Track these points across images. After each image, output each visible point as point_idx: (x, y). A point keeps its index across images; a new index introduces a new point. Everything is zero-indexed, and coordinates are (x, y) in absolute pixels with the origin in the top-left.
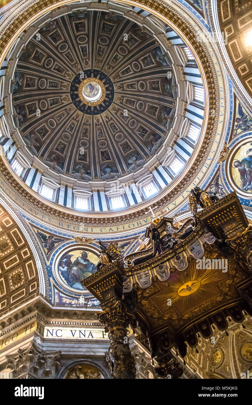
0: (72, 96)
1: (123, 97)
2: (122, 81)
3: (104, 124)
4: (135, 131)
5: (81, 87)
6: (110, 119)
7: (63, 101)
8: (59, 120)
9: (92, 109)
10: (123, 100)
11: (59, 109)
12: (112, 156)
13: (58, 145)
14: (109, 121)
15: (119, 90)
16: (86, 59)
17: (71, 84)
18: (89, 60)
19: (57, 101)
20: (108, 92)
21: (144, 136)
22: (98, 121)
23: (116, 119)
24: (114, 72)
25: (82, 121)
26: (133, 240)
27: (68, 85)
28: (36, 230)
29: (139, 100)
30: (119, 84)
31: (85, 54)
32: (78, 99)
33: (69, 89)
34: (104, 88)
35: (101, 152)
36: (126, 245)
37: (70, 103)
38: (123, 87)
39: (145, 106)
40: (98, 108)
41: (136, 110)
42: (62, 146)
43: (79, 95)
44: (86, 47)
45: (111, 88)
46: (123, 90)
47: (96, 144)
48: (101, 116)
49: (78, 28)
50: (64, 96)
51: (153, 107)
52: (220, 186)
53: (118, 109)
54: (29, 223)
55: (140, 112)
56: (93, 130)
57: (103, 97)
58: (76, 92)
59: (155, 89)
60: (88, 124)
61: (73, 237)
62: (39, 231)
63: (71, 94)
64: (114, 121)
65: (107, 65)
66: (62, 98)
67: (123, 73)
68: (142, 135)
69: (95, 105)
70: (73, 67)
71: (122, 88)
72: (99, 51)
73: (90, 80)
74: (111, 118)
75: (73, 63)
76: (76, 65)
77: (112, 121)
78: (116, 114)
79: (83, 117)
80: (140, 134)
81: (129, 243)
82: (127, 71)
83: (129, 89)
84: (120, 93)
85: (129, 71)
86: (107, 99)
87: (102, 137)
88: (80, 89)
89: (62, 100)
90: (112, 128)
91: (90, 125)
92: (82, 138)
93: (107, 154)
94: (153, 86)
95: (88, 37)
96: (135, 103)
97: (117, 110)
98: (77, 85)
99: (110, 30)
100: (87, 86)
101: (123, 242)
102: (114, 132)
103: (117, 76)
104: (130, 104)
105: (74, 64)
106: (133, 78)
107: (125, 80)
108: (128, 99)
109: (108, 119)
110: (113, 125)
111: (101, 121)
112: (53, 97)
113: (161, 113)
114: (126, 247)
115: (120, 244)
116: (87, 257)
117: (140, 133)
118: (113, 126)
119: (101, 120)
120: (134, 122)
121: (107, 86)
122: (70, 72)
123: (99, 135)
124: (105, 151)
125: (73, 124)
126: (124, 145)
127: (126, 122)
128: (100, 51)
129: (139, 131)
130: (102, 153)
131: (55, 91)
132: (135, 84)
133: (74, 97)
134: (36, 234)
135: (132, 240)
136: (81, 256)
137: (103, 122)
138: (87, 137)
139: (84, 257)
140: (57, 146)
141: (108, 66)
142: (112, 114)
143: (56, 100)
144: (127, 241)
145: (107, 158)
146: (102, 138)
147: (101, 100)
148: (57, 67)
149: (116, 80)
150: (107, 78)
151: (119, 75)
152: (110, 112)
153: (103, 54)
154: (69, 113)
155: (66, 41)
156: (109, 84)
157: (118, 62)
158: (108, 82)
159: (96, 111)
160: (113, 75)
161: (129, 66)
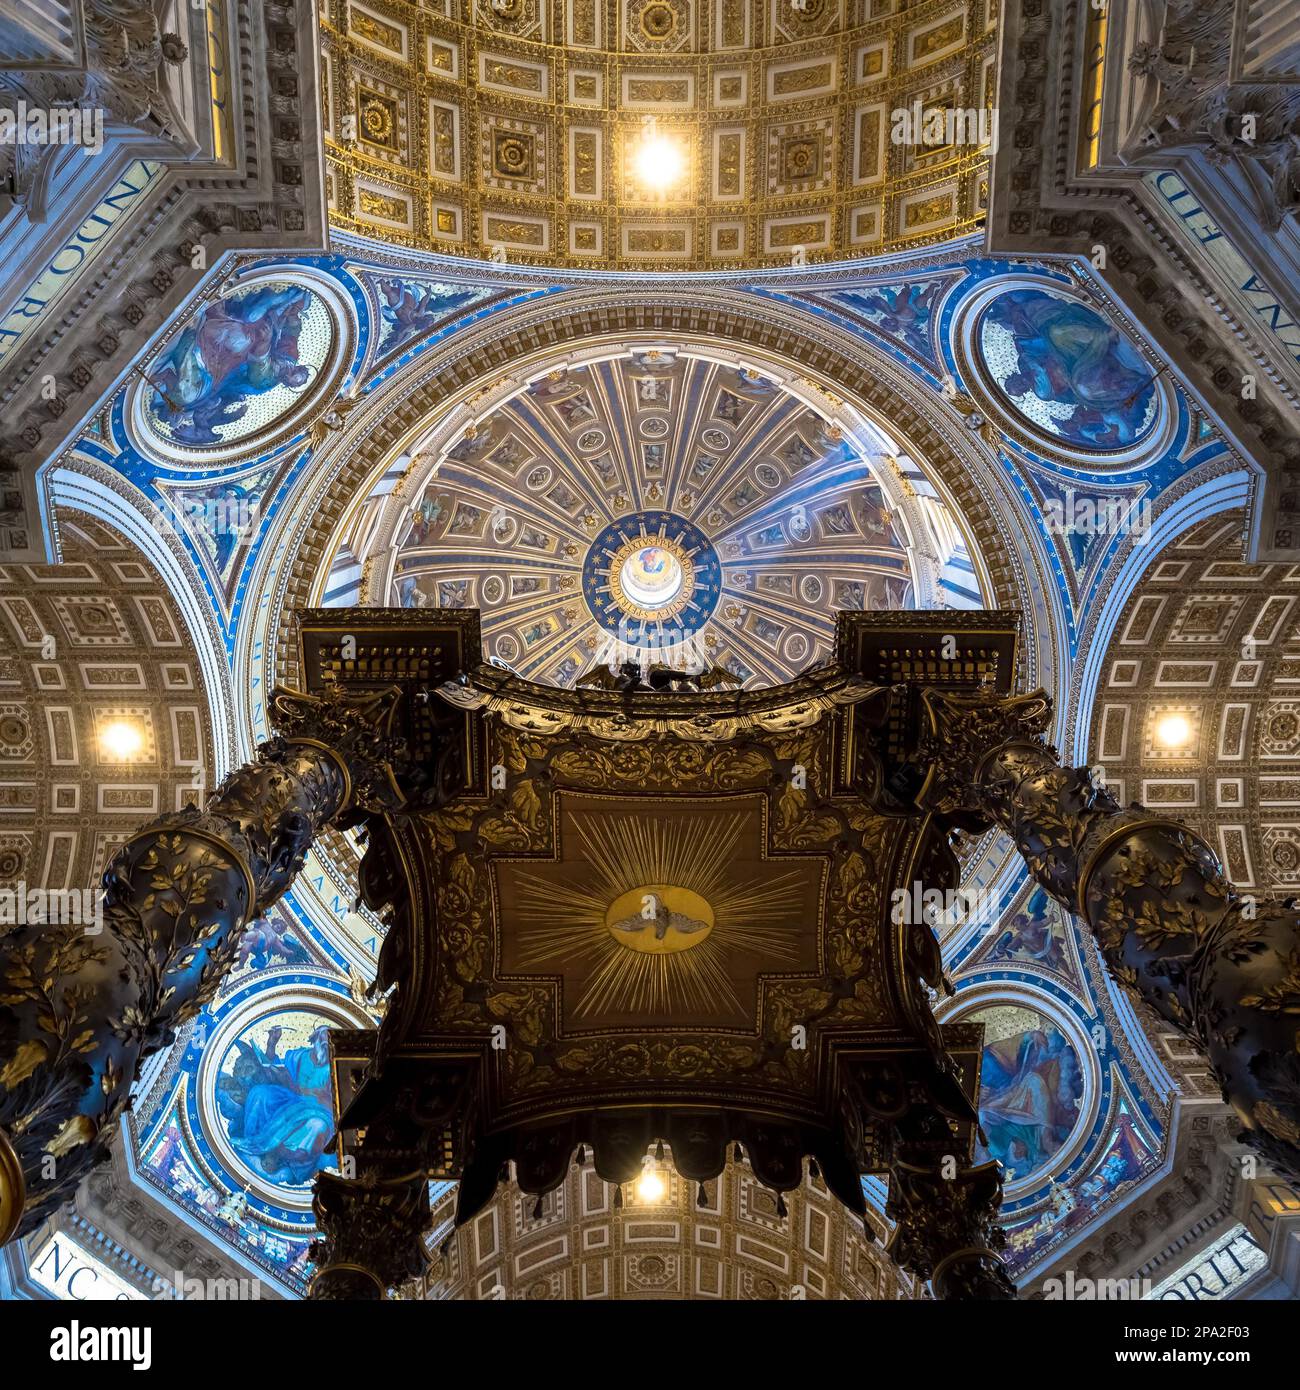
0: (711, 606)
1: (575, 522)
2: (552, 566)
3: (674, 483)
4: (596, 420)
5: (675, 609)
6: (650, 485)
7: (743, 612)
8: (789, 579)
9: (680, 538)
10: (581, 513)
11: (766, 604)
12: (712, 395)
13: (838, 532)
14: (654, 482)
15: (574, 544)
19: (757, 624)
20: (609, 553)
21: (577, 398)
22: (686, 500)
23: (632, 477)
24: (560, 600)
25: (730, 531)
26: (819, 295)
28: (1080, 575)
29: (534, 495)
30: (568, 560)
32: (701, 586)
33: (704, 628)
34: (614, 568)
35: (736, 424)
36: (855, 300)
37: (728, 592)
38: (560, 547)
39: (524, 474)
40: (663, 531)
41: (557, 473)
42: (832, 520)
43: (690, 593)
45: (596, 560)
46: (563, 539)
47: (737, 452)
48: (669, 506)
50: (730, 623)
51: (505, 462)
52: (393, 315)
53: (608, 498)
54: (1076, 607)
55: (548, 461)
56: (717, 488)
57: (632, 547)
58: (694, 606)
59: (472, 512)
60: (719, 511)
61: (999, 454)
62: (1073, 562)
63: (710, 613)
64: (642, 475)
65: (571, 626)
66: (739, 621)
67: (538, 585)
68: (581, 402)
69: (668, 541)
71: (566, 545)
73: (639, 611)
74: (644, 486)
77: (649, 476)
78: (624, 488)
79: (720, 536)
80: (588, 405)
81: (843, 297)
82: (526, 586)
83: (545, 536)
84: (576, 535)
85: (520, 584)
86: (624, 538)
87: (706, 456)
88: (678, 606)
89: (744, 618)
90: (661, 461)
91: (716, 506)
92: (763, 494)
93: (722, 407)
96: (549, 492)
97: (612, 496)
98: (679, 620)
100: (658, 570)
101: (859, 313)
102: (661, 447)
103: (559, 583)
104: (566, 495)
106: (518, 562)
107: (544, 565)
108: (564, 508)
109: (654, 487)
110: (651, 465)
111: (679, 495)
112: (759, 643)
113: (488, 443)
114: (865, 294)
115: (876, 318)
116: (1015, 374)
117: (585, 408)
119: (676, 496)
120: (583, 443)
121: (601, 572)
124: (723, 417)
125: (759, 538)
127: (608, 454)
129: (584, 412)
130: (736, 419)
131: (744, 651)
132: (523, 542)
133: (706, 600)
134: (1090, 569)
135: (824, 297)
136: (1028, 395)
137: (673, 488)
138: (746, 482)
139: (1022, 382)
140: (844, 532)
141: (568, 622)
142: (636, 494)
143: (759, 629)
144: (842, 304)
145: (731, 402)
146: (708, 453)
147: (643, 544)
149: (568, 574)
150: (589, 592)
151: (553, 584)
152: (637, 500)
154: (749, 572)
156: (592, 574)
157: (537, 622)
158: (593, 581)
159: (675, 525)
160: (568, 591)
161: (512, 597)
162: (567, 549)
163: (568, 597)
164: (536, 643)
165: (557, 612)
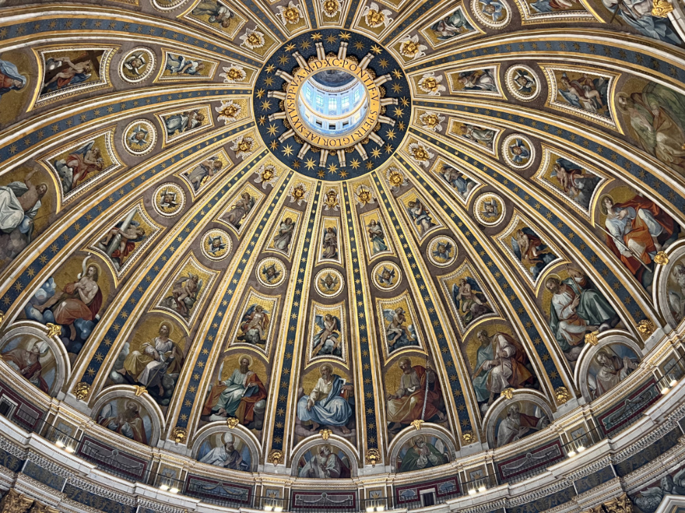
0: (369, 43)
1: (268, 192)
3: (213, 93)
4: (139, 208)
5: (370, 82)
6: (222, 118)
9: (284, 75)
10: (259, 186)
14: (215, 115)
15: (293, 191)
16: (432, 161)
17: (404, 68)
18: (422, 166)
20: (304, 150)
22: (234, 76)
23: (212, 141)
24: (348, 207)
25: (267, 22)
27: (407, 59)
29: (236, 247)
30: (309, 197)
31: (448, 172)
32: (343, 51)
33: (394, 54)
35: (100, 54)
37: (348, 23)
38: (294, 206)
40: (277, 95)
41: (212, 226)
43: (351, 63)
44: (462, 191)
45: (310, 164)
46: (287, 203)
47: (148, 39)
48: (245, 92)
49: (529, 239)
50: (389, 24)
53: (240, 160)
56: (211, 48)
57: (298, 124)
58: (366, 61)
60: (243, 38)
63: (374, 43)
64: (209, 130)
65: (375, 200)
66: (388, 13)
68: (114, 236)
69: (289, 87)
70: (442, 115)
71: (293, 200)
72: (424, 211)
73: (368, 121)
74: (222, 124)
75: (451, 126)
76: (440, 129)
77: (208, 121)
78: (228, 146)
79: (277, 31)
83: (282, 223)
84: (283, 188)
85: (329, 250)
86: (287, 135)
87: (169, 67)
88: (365, 77)
90: (185, 114)
91: (237, 42)
94: (257, 316)
95: (481, 227)
96: (233, 229)
97: (237, 156)
98: (383, 79)
99: (459, 297)
103: (331, 207)
105: (445, 123)
108: (252, 206)
109: (223, 113)
110: (195, 122)
111: (230, 84)
118: (190, 122)
119: (230, 87)
121: (323, 158)
122: (433, 95)
123: (180, 59)
124: (97, 70)
126: (98, 155)
127: (186, 174)
128: (422, 214)
133: (359, 46)
137: (221, 92)
141: (371, 202)
142: (234, 131)
145: (61, 75)
146: (163, 67)
147: (295, 113)
148: (485, 80)
150: (343, 175)
151: (332, 214)
152: (242, 128)
153: (411, 214)
155: (527, 175)
156: (325, 170)
157: (367, 235)
158: (333, 169)
159: (269, 81)
160: (340, 196)
161: (340, 261)
162: (297, 198)
163: (347, 199)
164: (387, 240)
165: (360, 211)
